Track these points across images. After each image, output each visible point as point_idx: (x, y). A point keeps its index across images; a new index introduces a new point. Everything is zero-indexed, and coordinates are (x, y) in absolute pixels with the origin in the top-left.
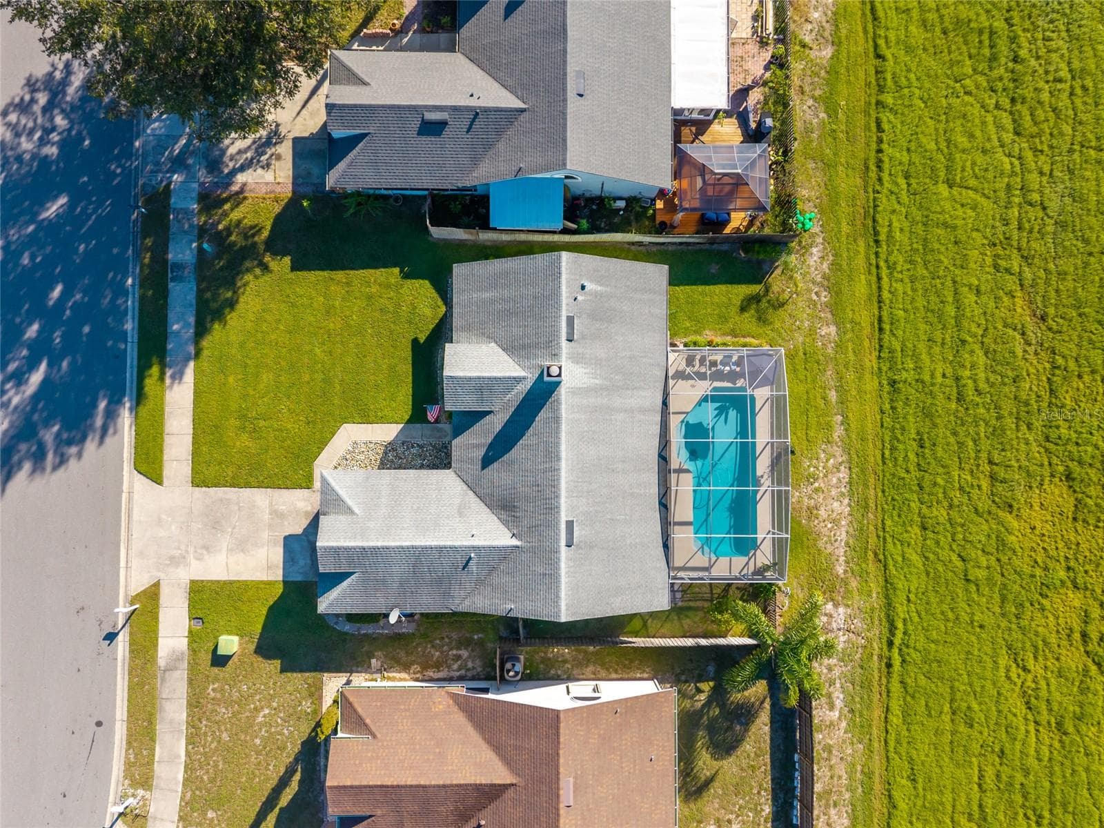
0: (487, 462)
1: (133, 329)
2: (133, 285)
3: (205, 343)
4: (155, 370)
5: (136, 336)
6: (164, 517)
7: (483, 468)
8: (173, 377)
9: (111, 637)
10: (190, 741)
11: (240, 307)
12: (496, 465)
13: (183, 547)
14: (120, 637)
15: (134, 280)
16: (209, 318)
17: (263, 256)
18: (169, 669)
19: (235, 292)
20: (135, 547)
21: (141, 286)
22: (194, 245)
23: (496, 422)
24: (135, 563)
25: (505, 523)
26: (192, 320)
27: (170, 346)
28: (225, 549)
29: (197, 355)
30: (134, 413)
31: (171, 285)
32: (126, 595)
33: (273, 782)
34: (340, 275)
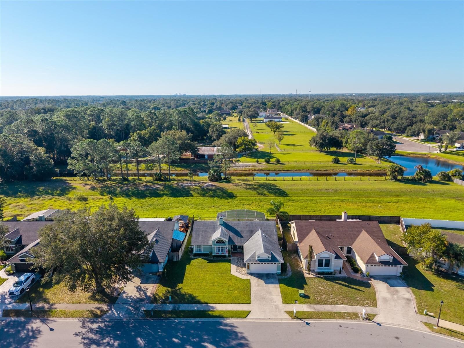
0: (241, 237)
1: (194, 320)
2: (178, 320)
3: (203, 301)
4: (210, 313)
5: (197, 319)
6: (262, 310)
7: (243, 237)
8: (213, 309)
9: (308, 324)
10: (337, 304)
11: (191, 293)
12: (242, 234)
13: (272, 306)
14: (307, 322)
15: (176, 320)
16: (194, 300)
17: (176, 289)
18: (314, 308)
19: (187, 294)
20: (274, 317)
21: (179, 317)
22: (168, 304)
23: (232, 234)
24: (280, 318)
25: (256, 232)
26: (194, 305)
27: (202, 310)
28: (271, 296)
29: (207, 303)
30: (226, 319)
31: (180, 310)
32: (291, 320)
33: (341, 286)
34: (186, 275)
